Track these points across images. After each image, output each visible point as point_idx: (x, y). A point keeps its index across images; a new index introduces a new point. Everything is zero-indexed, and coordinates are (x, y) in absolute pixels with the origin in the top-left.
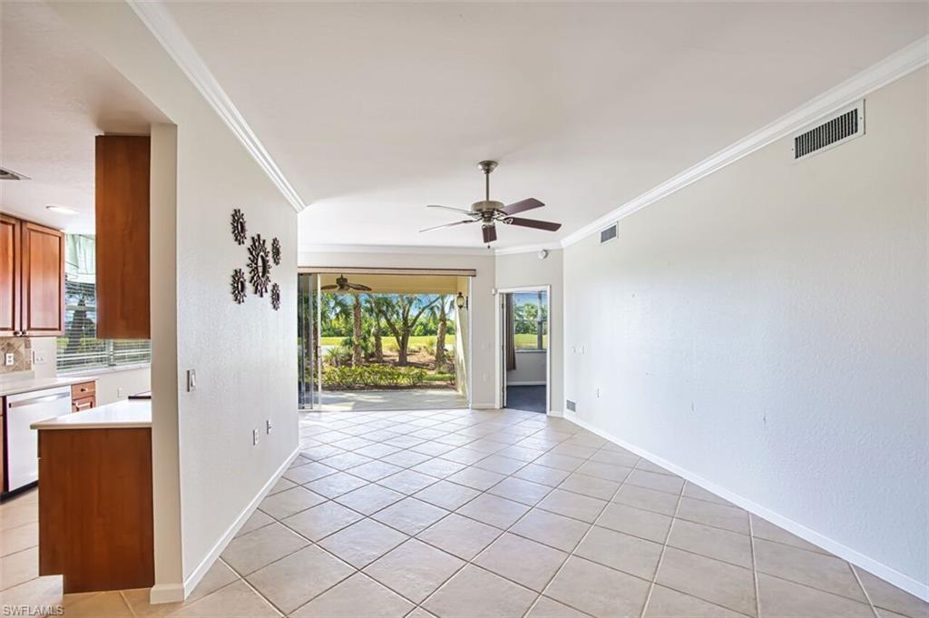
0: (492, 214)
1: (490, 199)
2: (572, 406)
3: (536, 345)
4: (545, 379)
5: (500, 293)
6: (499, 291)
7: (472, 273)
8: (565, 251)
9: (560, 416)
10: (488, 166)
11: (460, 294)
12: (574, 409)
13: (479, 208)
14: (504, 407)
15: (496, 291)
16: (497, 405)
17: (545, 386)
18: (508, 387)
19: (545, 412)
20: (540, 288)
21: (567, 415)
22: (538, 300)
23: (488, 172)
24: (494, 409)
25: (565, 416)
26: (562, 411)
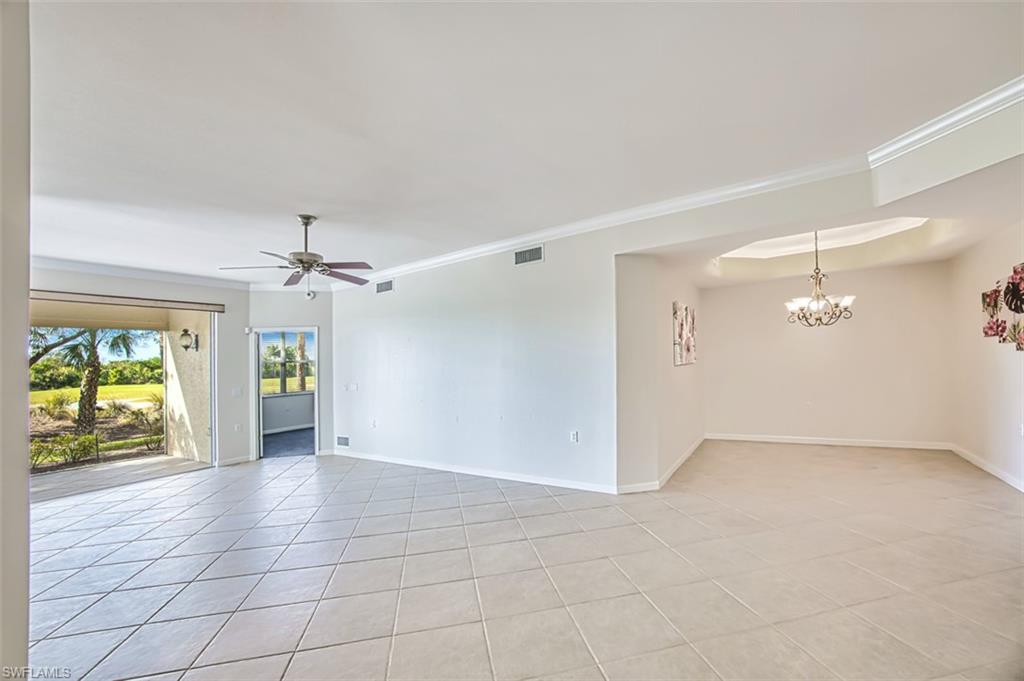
0: (311, 266)
1: (309, 251)
2: (344, 441)
3: (278, 389)
4: (313, 422)
5: (256, 333)
6: (255, 330)
7: (220, 308)
8: (334, 295)
9: (330, 453)
10: (307, 220)
11: (186, 331)
12: (347, 445)
13: (300, 258)
14: (260, 458)
15: (251, 330)
16: (253, 456)
17: (313, 429)
18: (264, 436)
19: (314, 453)
20: (307, 329)
21: (339, 451)
22: (281, 340)
23: (306, 224)
24: (248, 462)
25: (336, 452)
26: (332, 448)
